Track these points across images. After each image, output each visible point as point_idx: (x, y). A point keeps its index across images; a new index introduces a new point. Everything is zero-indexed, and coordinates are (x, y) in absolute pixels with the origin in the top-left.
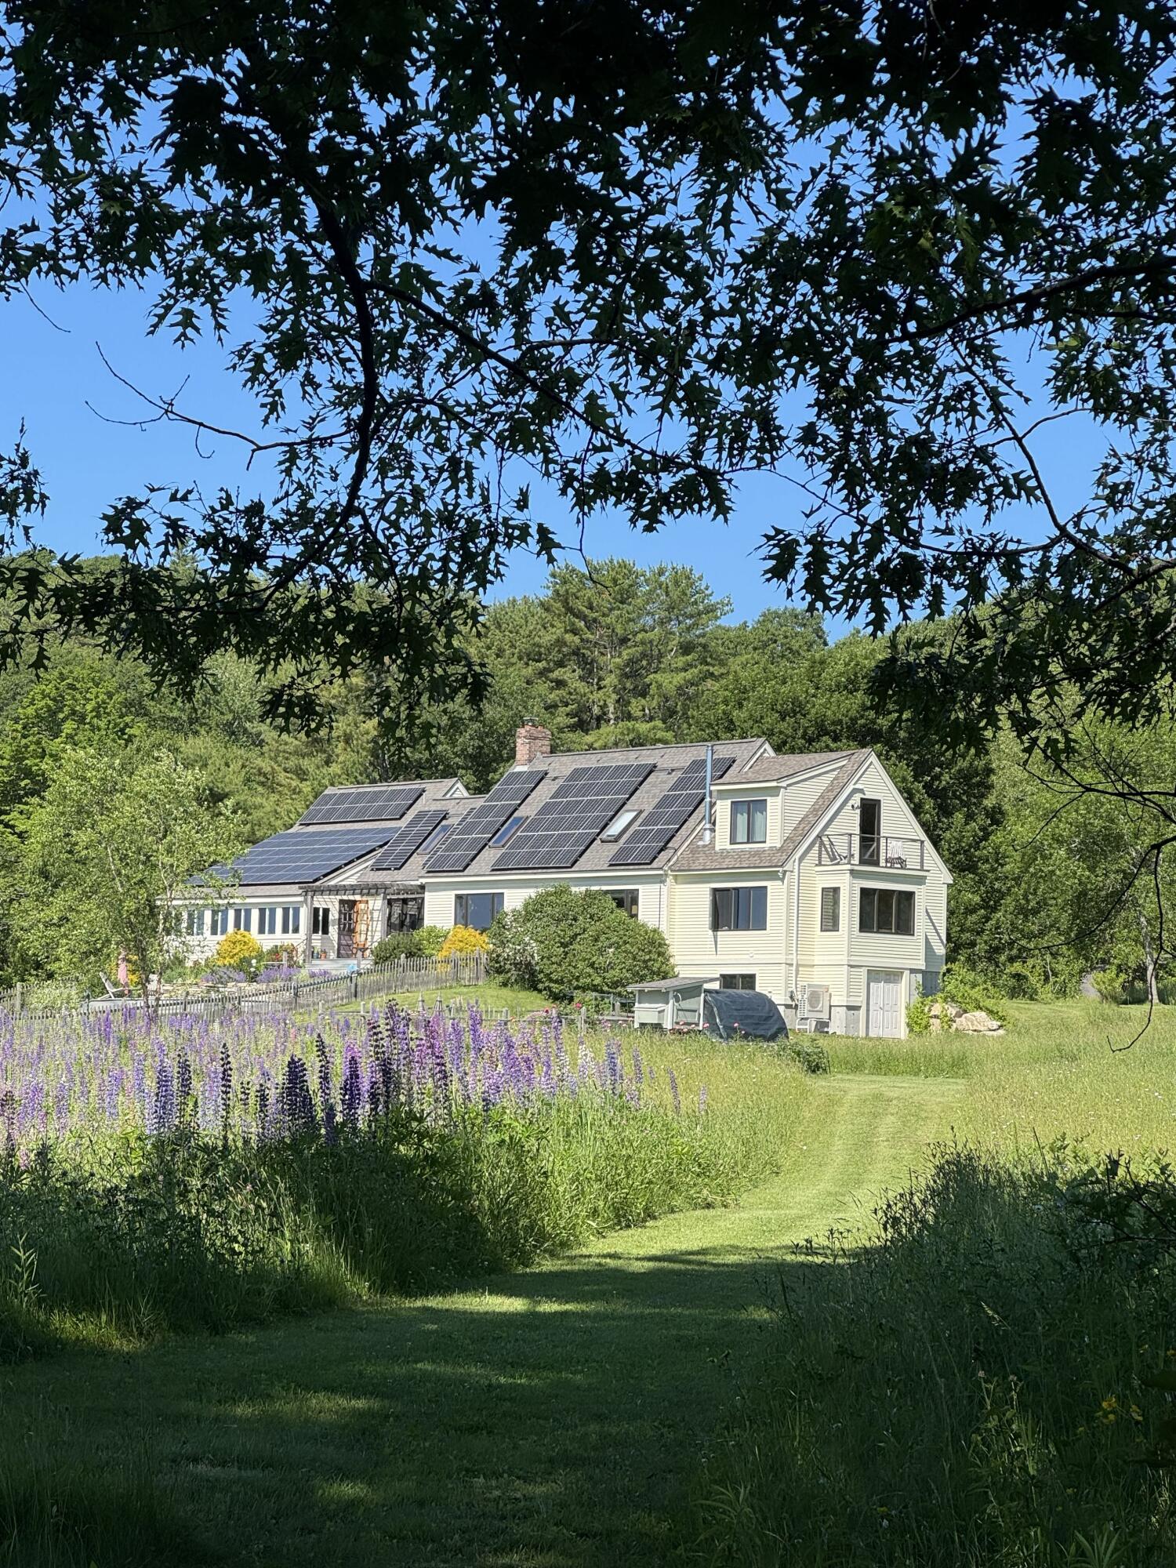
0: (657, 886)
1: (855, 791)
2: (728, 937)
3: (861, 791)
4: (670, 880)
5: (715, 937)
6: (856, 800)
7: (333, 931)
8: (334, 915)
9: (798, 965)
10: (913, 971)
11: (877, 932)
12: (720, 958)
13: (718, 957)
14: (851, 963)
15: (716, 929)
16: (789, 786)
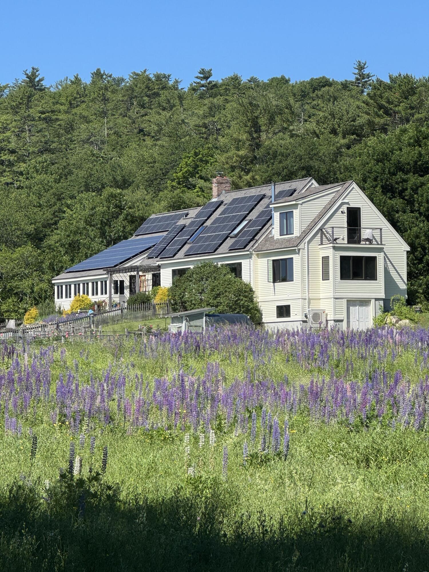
0: (248, 260)
1: (343, 204)
2: (279, 285)
3: (348, 203)
4: (254, 257)
5: (274, 286)
6: (344, 208)
7: (127, 292)
8: (127, 283)
9: (309, 299)
10: (376, 299)
11: (353, 279)
12: (277, 297)
13: (276, 297)
14: (336, 297)
15: (274, 281)
16: (303, 203)
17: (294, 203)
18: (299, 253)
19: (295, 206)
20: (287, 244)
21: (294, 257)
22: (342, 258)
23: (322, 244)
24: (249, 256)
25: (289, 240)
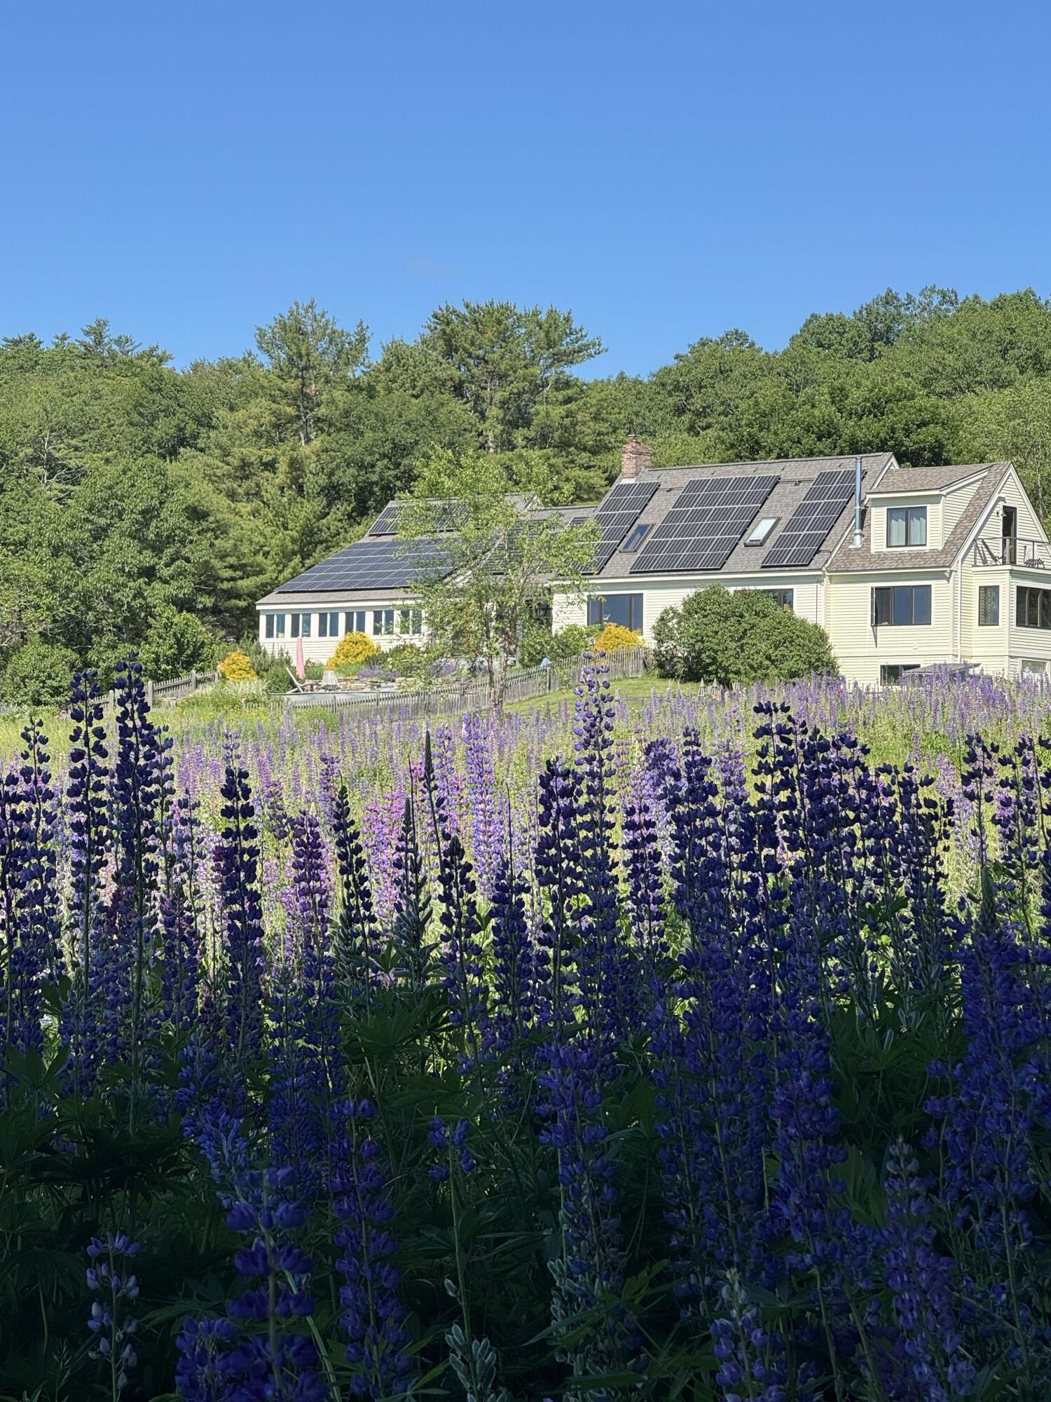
0: (812, 586)
1: (1000, 499)
2: (889, 632)
3: (1004, 499)
4: (826, 580)
5: (876, 632)
6: (1000, 508)
9: (961, 657)
11: (1028, 626)
12: (879, 651)
13: (878, 649)
14: (1012, 654)
15: (876, 625)
16: (948, 494)
17: (937, 492)
18: (948, 580)
19: (935, 499)
20: (916, 562)
21: (934, 583)
22: (1021, 590)
23: (975, 565)
24: (818, 580)
25: (918, 555)
